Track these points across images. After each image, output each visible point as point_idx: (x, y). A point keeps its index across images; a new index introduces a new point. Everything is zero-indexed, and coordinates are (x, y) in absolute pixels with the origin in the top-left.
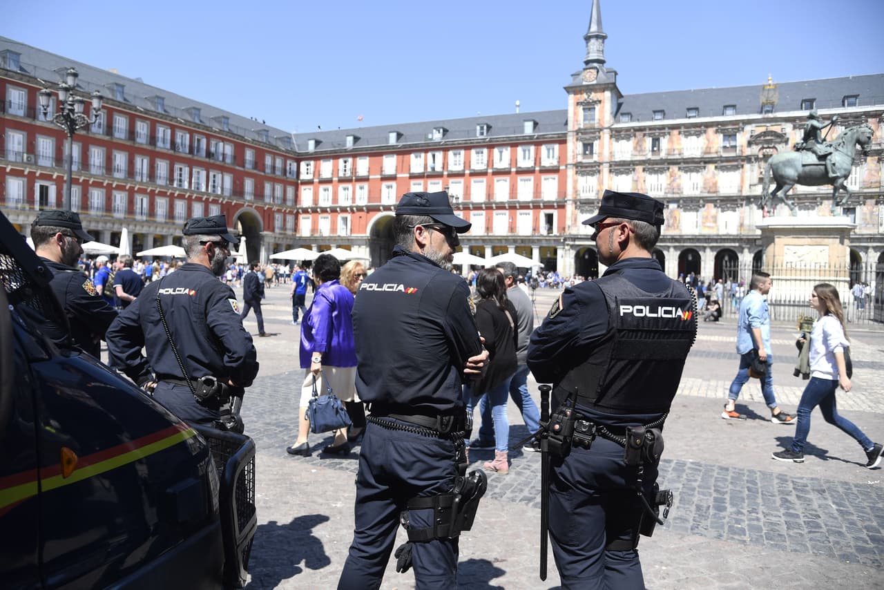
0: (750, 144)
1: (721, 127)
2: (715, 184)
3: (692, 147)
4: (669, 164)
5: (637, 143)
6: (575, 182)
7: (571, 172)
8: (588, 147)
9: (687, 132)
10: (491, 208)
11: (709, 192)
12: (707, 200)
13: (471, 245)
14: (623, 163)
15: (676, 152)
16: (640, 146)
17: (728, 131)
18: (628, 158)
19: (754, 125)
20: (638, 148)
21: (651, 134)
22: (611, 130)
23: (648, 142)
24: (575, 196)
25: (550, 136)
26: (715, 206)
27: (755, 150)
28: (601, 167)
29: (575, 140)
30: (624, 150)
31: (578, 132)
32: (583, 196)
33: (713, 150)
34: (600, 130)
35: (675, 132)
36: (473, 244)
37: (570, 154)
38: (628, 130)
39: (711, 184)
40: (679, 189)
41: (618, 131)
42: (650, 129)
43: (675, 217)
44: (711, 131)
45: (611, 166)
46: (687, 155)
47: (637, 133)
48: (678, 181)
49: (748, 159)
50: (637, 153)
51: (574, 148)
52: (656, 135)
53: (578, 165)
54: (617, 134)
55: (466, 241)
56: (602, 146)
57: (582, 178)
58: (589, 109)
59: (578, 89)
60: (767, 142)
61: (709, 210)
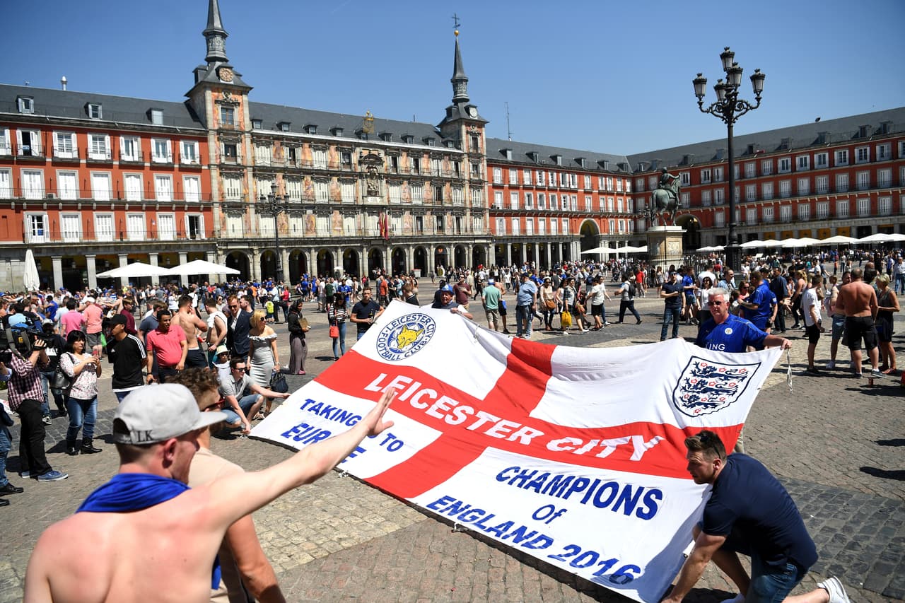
0: (360, 163)
1: (340, 146)
2: (339, 193)
3: (319, 160)
4: (304, 173)
5: (276, 151)
6: (221, 184)
7: (215, 173)
8: (231, 149)
9: (316, 146)
10: (123, 209)
11: (335, 201)
12: (335, 207)
13: (98, 254)
14: (264, 169)
15: (308, 163)
16: (279, 154)
17: (346, 150)
18: (267, 163)
19: (361, 148)
20: (277, 156)
21: (289, 144)
22: (253, 135)
23: (286, 152)
24: (221, 199)
25: (192, 132)
26: (341, 213)
27: (364, 168)
28: (245, 170)
29: (216, 139)
30: (264, 156)
31: (219, 131)
32: (229, 198)
33: (335, 165)
34: (243, 132)
35: (306, 145)
36: (101, 252)
37: (212, 154)
38: (268, 136)
39: (336, 194)
40: (314, 197)
41: (259, 136)
42: (287, 140)
43: (312, 222)
44: (333, 148)
45: (254, 170)
46: (316, 166)
47: (276, 142)
48: (312, 190)
49: (361, 175)
50: (275, 160)
51: (216, 147)
52: (293, 144)
53: (221, 166)
54: (258, 140)
55: (90, 249)
56: (244, 150)
57: (226, 180)
58: (227, 110)
59: (216, 86)
60: (372, 163)
61: (336, 216)
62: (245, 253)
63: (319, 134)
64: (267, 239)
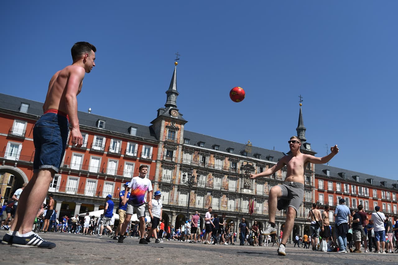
0: (241, 169)
1: (231, 158)
2: (228, 185)
3: (218, 164)
4: (209, 171)
5: (195, 157)
6: (161, 171)
7: (159, 165)
8: (170, 154)
9: (218, 157)
10: (104, 179)
11: (224, 189)
12: (224, 193)
13: (83, 203)
14: (186, 166)
15: (212, 166)
16: (196, 159)
17: (235, 161)
18: (189, 163)
19: (243, 160)
20: (195, 160)
21: (203, 154)
22: (183, 146)
23: (200, 158)
24: (159, 180)
25: (151, 141)
26: (227, 197)
27: (244, 172)
28: (176, 166)
29: (163, 147)
30: (188, 158)
31: (165, 143)
32: (164, 180)
33: (227, 168)
34: (178, 145)
35: (212, 156)
36: (85, 202)
37: (159, 154)
38: (192, 148)
39: (225, 185)
40: (213, 185)
41: (187, 147)
42: (202, 151)
43: (210, 200)
44: (227, 159)
45: (181, 166)
46: (216, 168)
47: (196, 152)
48: (212, 181)
49: (241, 176)
50: (193, 162)
51: (162, 151)
52: (205, 154)
53: (163, 162)
54: (186, 150)
55: (79, 200)
56: (177, 154)
57: (164, 170)
58: (172, 132)
59: (168, 119)
60: (248, 169)
61: (224, 198)
62: (167, 214)
63: (220, 151)
64: (182, 207)
